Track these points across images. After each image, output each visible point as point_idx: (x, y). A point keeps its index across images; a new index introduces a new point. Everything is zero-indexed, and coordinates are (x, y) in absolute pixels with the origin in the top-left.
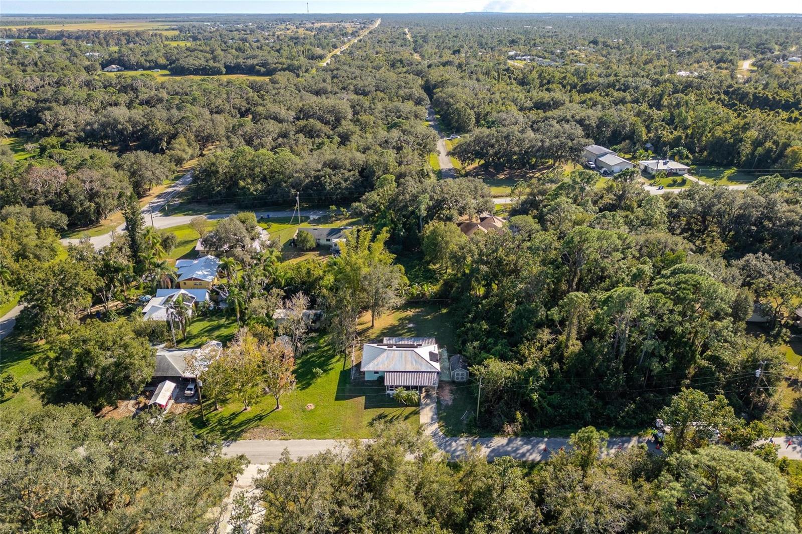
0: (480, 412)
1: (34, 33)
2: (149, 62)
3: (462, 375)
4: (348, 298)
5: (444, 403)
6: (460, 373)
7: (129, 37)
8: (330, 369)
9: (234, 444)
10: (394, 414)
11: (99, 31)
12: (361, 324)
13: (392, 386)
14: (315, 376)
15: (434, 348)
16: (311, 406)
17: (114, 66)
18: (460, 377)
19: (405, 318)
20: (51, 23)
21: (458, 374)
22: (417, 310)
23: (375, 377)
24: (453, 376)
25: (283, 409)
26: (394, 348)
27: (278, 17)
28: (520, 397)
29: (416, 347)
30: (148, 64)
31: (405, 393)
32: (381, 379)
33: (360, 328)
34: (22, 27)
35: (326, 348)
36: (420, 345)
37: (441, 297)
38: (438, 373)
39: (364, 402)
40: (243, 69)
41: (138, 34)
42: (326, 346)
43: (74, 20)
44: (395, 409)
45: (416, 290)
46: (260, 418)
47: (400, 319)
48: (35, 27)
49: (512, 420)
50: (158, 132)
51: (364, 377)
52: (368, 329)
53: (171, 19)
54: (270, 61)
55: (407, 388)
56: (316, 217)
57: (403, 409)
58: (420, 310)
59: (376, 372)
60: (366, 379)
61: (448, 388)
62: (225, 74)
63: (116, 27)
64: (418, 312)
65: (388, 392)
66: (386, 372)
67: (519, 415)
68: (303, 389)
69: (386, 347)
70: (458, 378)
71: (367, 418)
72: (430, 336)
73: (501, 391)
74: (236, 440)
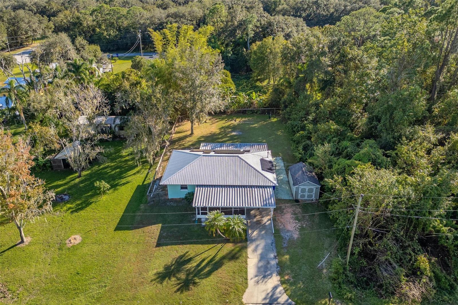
0: (352, 254)
3: (311, 190)
4: (158, 95)
5: (286, 236)
6: (307, 188)
8: (124, 184)
10: (203, 256)
12: (179, 132)
13: (204, 209)
14: (98, 192)
15: (266, 155)
16: (76, 239)
18: (306, 194)
19: (228, 127)
21: (303, 191)
22: (243, 119)
23: (182, 194)
24: (297, 193)
25: (30, 244)
26: (212, 153)
28: (419, 230)
29: (242, 153)
31: (223, 219)
32: (190, 197)
33: (175, 136)
35: (127, 158)
36: (248, 151)
37: (271, 105)
38: (274, 187)
39: (157, 233)
42: (128, 155)
44: (206, 247)
45: (243, 98)
47: (223, 128)
49: (415, 273)
51: (167, 195)
52: (186, 137)
55: (227, 211)
57: (219, 246)
58: (247, 119)
59: (184, 187)
60: (170, 197)
61: (290, 210)
64: (244, 121)
65: (198, 216)
66: (198, 186)
68: (76, 211)
69: (201, 153)
70: (303, 196)
71: (157, 262)
72: (260, 143)
73: (387, 219)
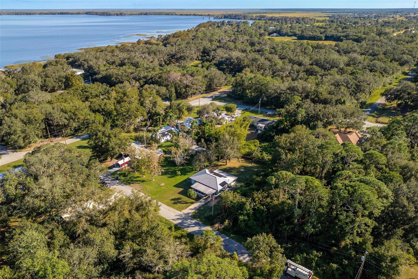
1: (261, 18)
2: (292, 32)
5: (208, 205)
7: (298, 20)
9: (125, 186)
10: (185, 200)
11: (288, 17)
12: (223, 163)
15: (228, 180)
16: (163, 184)
17: (275, 34)
19: (244, 166)
20: (268, 13)
25: (153, 182)
26: (212, 174)
27: (392, 11)
29: (221, 177)
30: (291, 34)
31: (193, 192)
33: (221, 164)
34: (257, 15)
36: (226, 177)
38: (217, 191)
40: (334, 38)
41: (303, 19)
43: (285, 12)
46: (143, 181)
47: (242, 166)
48: (263, 15)
49: (222, 223)
50: (244, 64)
52: (223, 165)
53: (333, 11)
54: (351, 34)
55: (200, 192)
56: (270, 113)
57: (190, 199)
60: (192, 183)
62: (324, 40)
63: (297, 15)
64: (254, 166)
66: (198, 182)
67: (227, 222)
68: (169, 178)
71: (174, 197)
74: (127, 185)
